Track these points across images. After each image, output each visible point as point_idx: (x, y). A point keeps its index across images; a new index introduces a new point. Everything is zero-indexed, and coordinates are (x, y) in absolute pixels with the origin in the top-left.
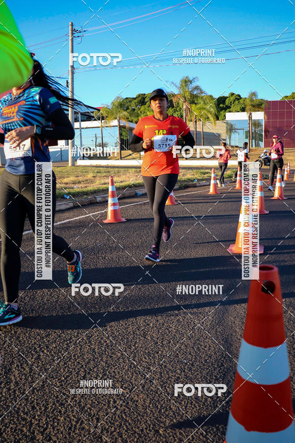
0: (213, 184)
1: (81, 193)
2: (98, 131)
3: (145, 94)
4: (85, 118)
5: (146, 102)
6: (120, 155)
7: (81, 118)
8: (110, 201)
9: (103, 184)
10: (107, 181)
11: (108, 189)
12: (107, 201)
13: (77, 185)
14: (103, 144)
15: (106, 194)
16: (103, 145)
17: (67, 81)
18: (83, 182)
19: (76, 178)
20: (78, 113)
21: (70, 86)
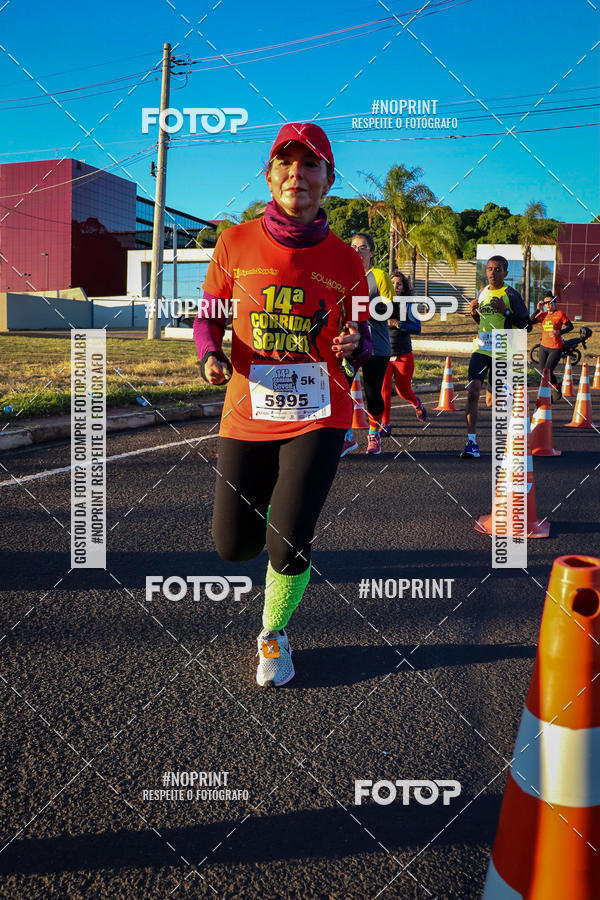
0: (446, 389)
1: (172, 395)
7: (178, 240)
13: (163, 378)
17: (153, 163)
18: (177, 372)
19: (163, 365)
20: (171, 230)
21: (158, 174)
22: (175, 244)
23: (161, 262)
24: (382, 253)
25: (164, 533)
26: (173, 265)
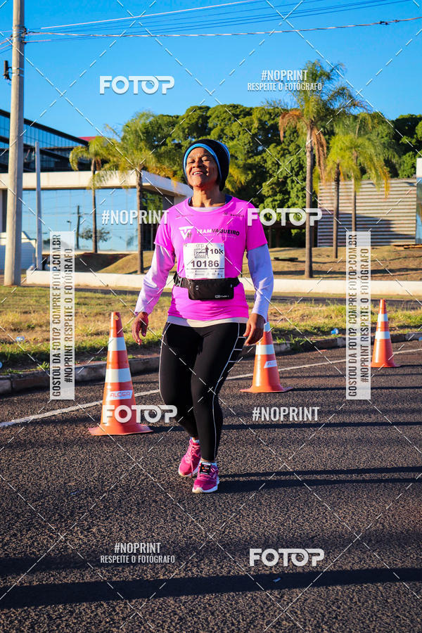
0: (381, 340)
1: (34, 355)
2: (85, 200)
3: (208, 108)
4: (52, 165)
5: (211, 129)
6: (139, 261)
7: (42, 161)
8: (111, 375)
9: (92, 335)
10: (102, 326)
11: (106, 349)
12: (103, 379)
13: (23, 334)
14: (96, 233)
15: (99, 360)
16: (97, 235)
17: (7, 62)
18: (41, 326)
19: (24, 317)
20: (32, 149)
21: (14, 76)
22: (37, 165)
23: (20, 190)
24: (297, 175)
25: (15, 535)
26: (36, 192)
